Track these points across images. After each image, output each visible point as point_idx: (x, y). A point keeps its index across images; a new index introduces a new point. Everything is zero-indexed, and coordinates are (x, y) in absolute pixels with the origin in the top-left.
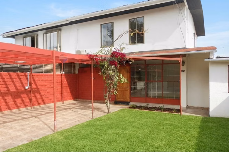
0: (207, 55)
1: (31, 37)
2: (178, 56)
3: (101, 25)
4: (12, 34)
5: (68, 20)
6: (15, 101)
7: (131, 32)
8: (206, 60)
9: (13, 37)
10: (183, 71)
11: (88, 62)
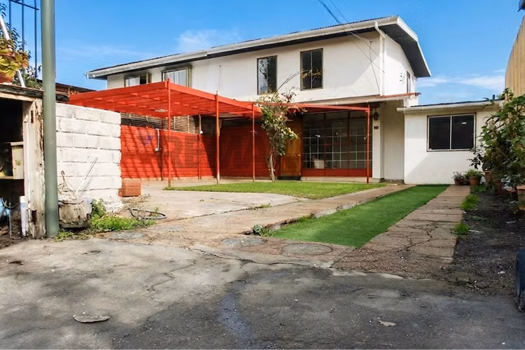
0: (400, 103)
1: (139, 78)
2: (364, 105)
3: (258, 59)
4: (102, 73)
5: (206, 52)
6: (144, 167)
7: (304, 73)
8: (398, 109)
9: (105, 77)
10: (376, 128)
11: (245, 112)
